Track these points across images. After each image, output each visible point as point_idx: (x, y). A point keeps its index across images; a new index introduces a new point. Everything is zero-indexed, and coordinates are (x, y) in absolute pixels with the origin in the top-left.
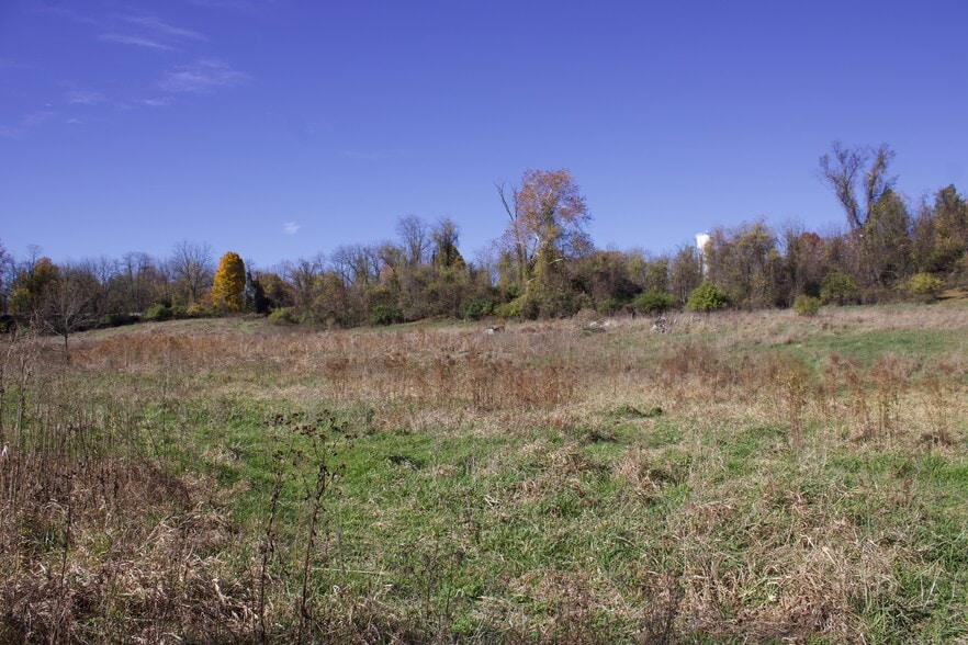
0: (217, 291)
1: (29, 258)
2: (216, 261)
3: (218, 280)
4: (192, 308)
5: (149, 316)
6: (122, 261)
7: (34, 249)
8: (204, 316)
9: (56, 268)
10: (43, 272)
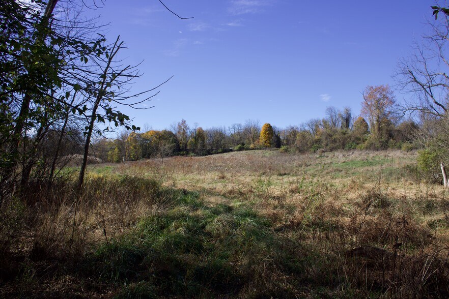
0: (262, 139)
1: (194, 128)
2: (261, 126)
3: (262, 135)
4: (252, 146)
5: (235, 149)
6: (231, 127)
7: (196, 124)
8: (256, 149)
9: (203, 131)
10: (199, 133)
